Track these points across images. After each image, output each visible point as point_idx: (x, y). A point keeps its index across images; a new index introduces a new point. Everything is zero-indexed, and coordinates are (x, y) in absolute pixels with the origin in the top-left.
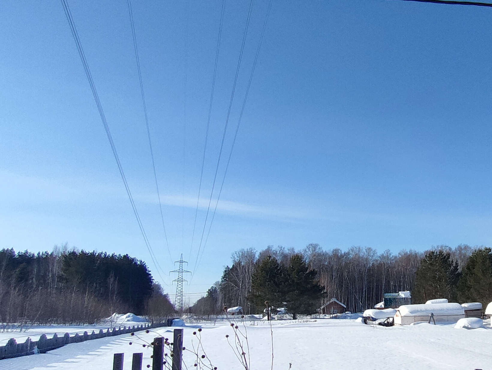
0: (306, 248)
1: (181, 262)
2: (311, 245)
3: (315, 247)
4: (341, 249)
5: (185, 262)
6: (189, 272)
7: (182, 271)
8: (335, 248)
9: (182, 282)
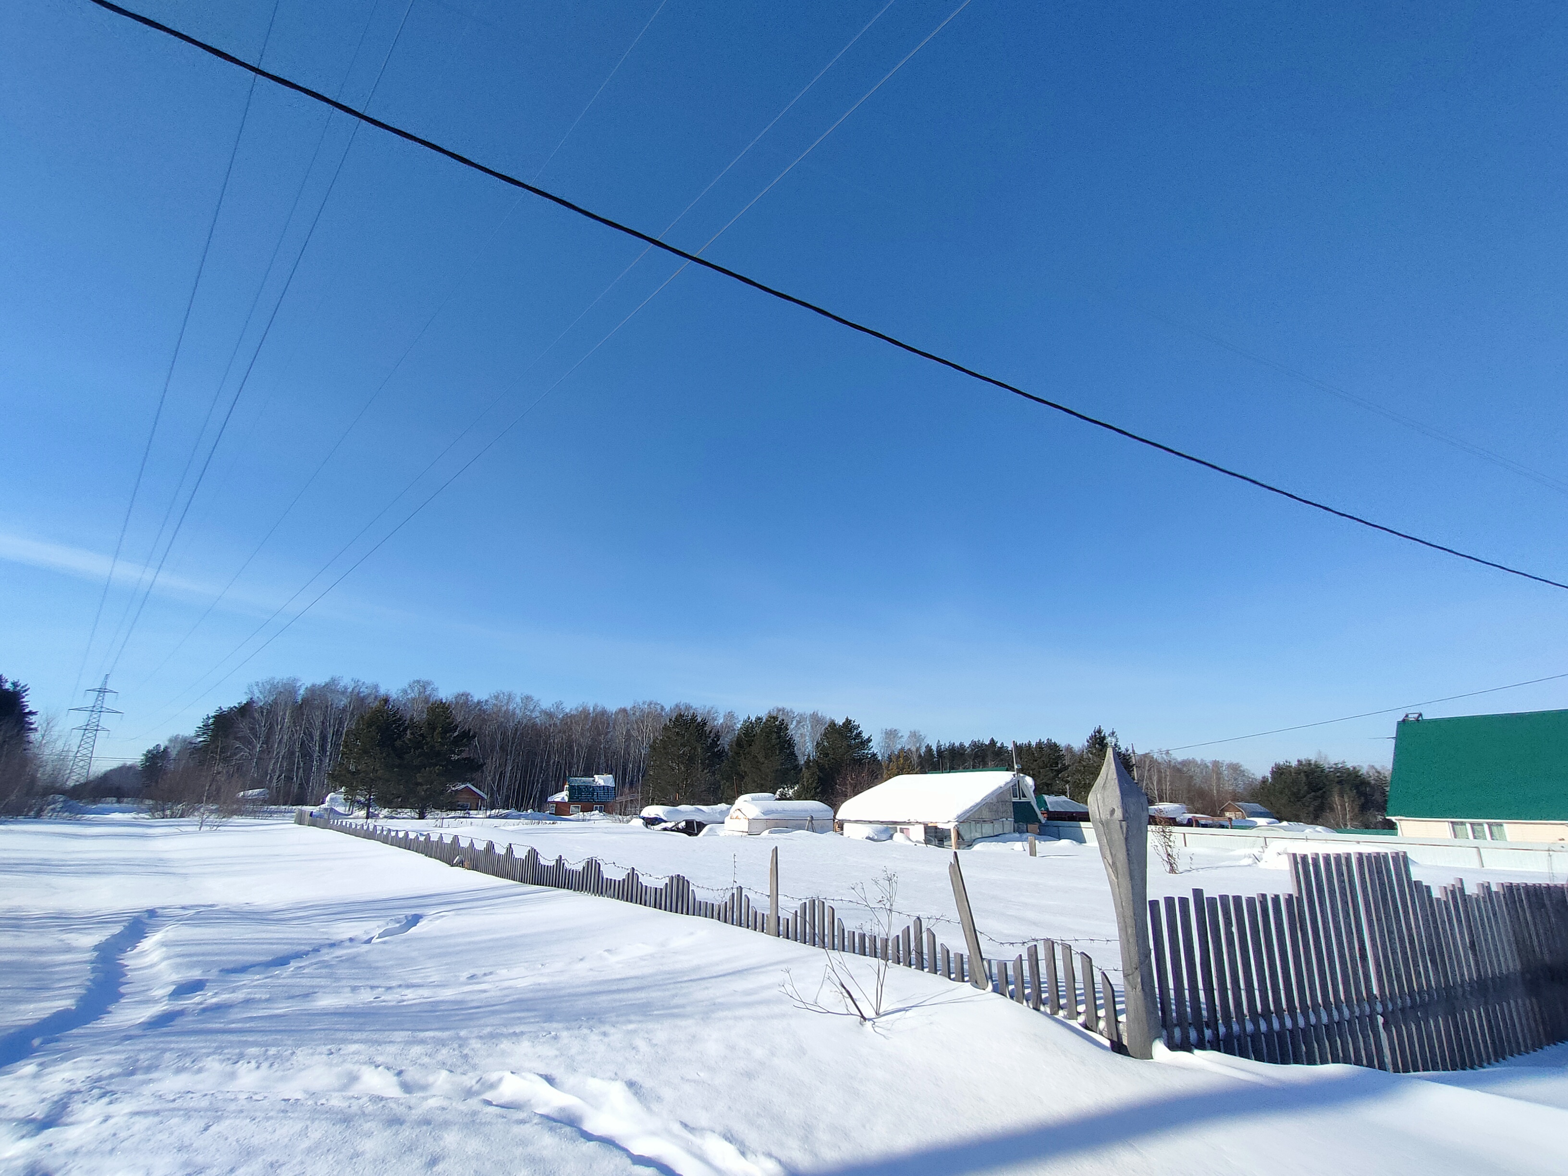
0: (407, 686)
1: (102, 691)
2: (418, 682)
3: (424, 685)
4: (472, 694)
5: (111, 691)
6: (117, 712)
7: (100, 710)
8: (461, 691)
9: (95, 732)
